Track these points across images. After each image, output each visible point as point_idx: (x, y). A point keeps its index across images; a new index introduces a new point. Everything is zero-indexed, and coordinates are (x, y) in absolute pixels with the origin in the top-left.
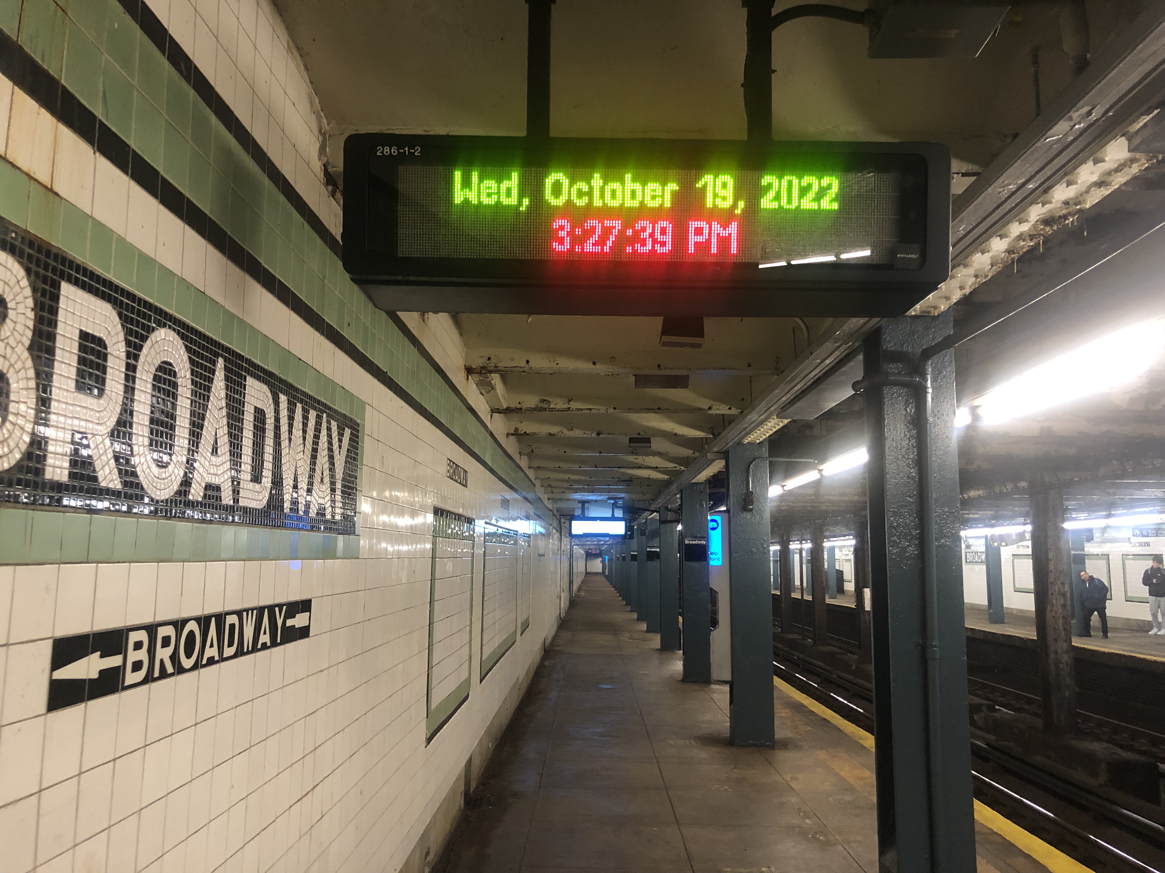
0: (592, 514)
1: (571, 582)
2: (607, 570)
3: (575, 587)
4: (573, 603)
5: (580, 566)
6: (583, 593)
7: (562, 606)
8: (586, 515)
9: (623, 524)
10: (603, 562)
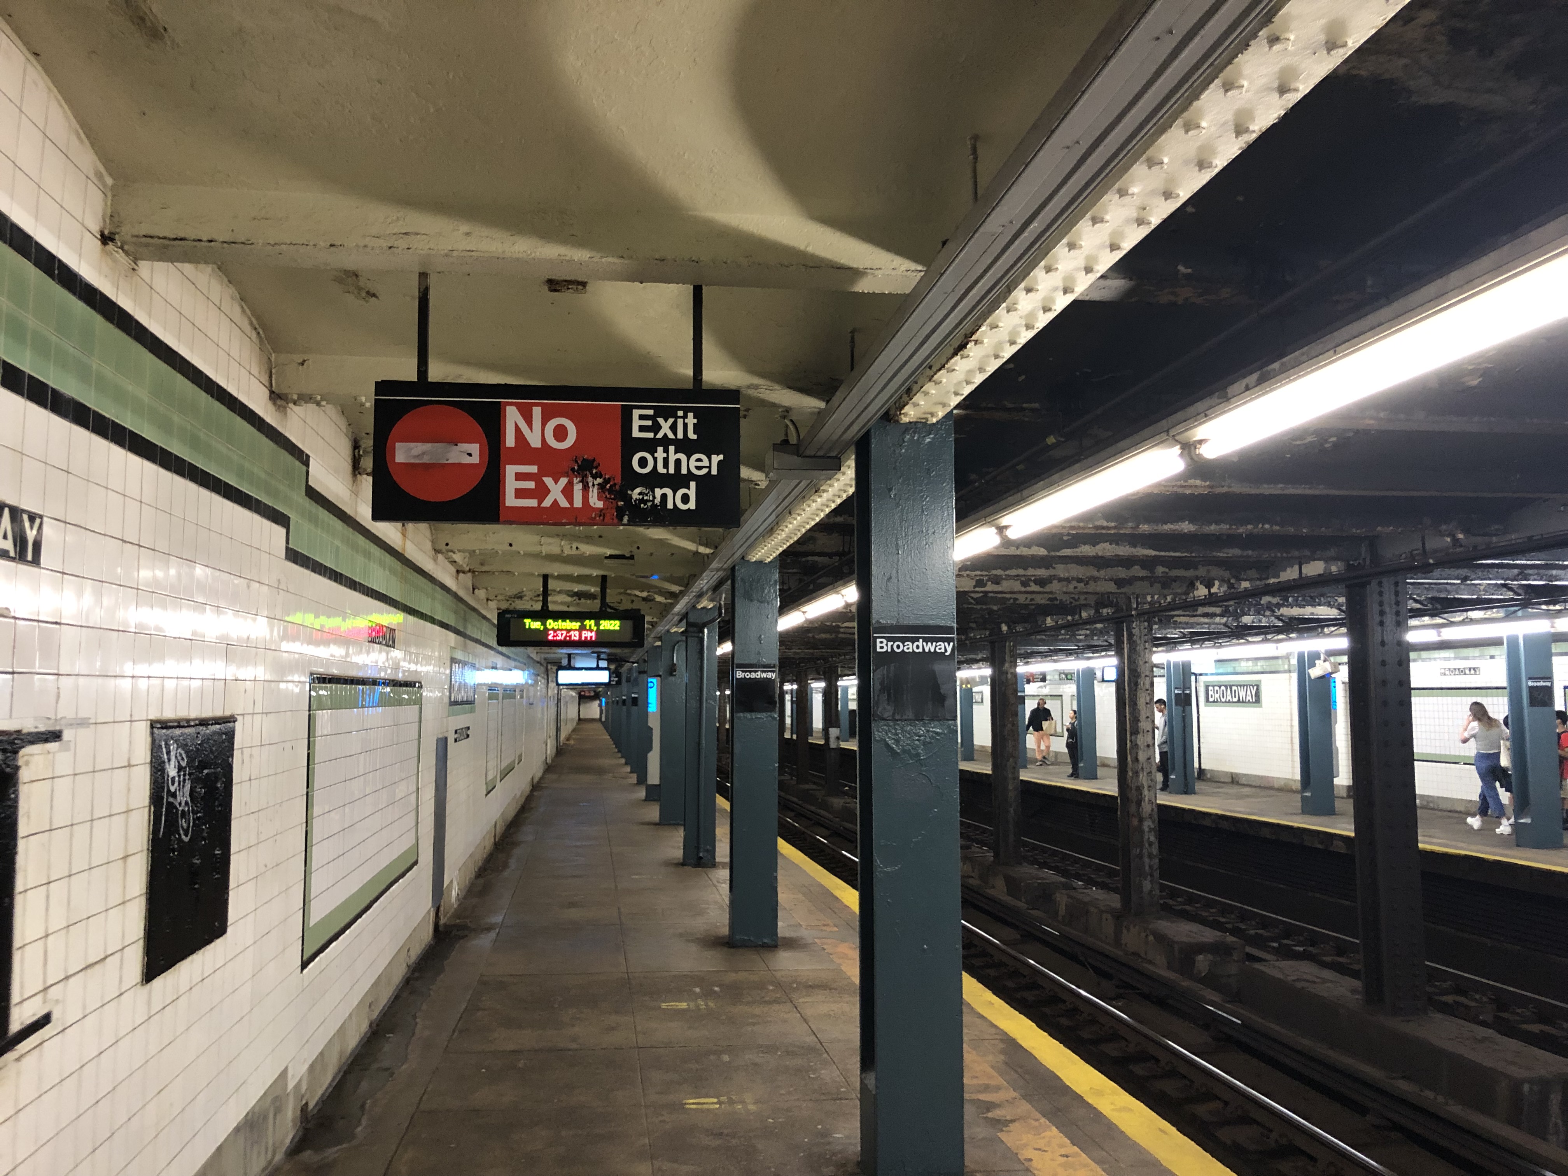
0: (577, 666)
1: (558, 730)
2: (603, 716)
3: (563, 736)
4: (560, 751)
5: (571, 712)
6: (572, 742)
7: (549, 752)
8: (572, 665)
9: (607, 673)
10: (600, 705)
